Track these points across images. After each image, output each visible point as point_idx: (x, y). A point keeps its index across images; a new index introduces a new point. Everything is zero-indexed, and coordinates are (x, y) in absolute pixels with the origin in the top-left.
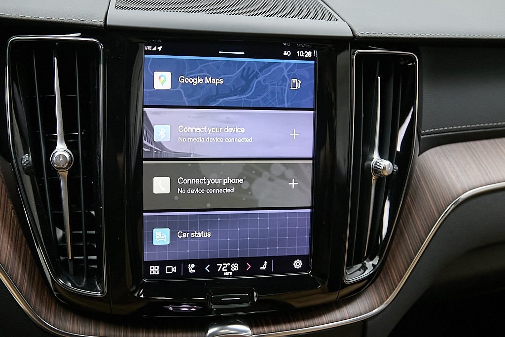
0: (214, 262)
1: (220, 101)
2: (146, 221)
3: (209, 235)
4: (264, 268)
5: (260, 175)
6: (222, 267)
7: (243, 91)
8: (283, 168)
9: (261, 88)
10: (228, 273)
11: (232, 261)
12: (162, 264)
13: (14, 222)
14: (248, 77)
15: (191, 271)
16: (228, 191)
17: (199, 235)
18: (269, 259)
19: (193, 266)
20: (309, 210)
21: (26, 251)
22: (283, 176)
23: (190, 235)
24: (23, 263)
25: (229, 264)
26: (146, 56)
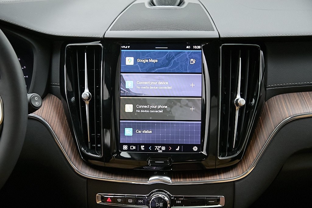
0: (153, 145)
1: (156, 70)
2: (121, 124)
3: (151, 132)
4: (178, 149)
5: (175, 104)
6: (157, 148)
7: (167, 65)
8: (187, 102)
9: (176, 64)
10: (161, 151)
11: (162, 145)
12: (129, 145)
13: (67, 125)
14: (169, 59)
15: (142, 149)
16: (160, 111)
17: (146, 132)
18: (180, 145)
19: (143, 146)
20: (200, 122)
21: (71, 138)
22: (187, 105)
23: (142, 132)
24: (69, 143)
25: (160, 147)
26: (122, 50)
